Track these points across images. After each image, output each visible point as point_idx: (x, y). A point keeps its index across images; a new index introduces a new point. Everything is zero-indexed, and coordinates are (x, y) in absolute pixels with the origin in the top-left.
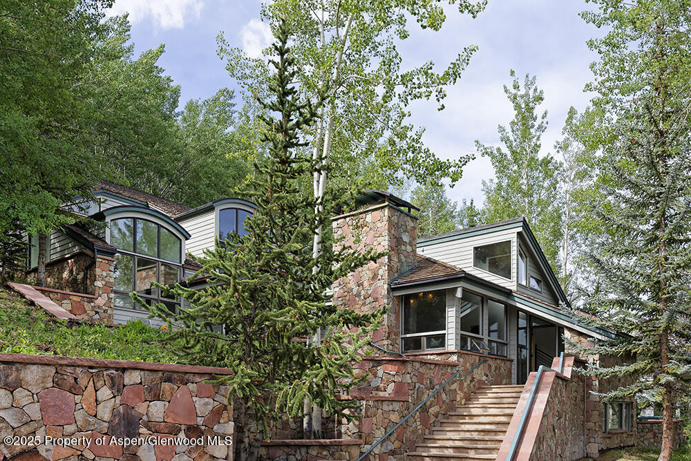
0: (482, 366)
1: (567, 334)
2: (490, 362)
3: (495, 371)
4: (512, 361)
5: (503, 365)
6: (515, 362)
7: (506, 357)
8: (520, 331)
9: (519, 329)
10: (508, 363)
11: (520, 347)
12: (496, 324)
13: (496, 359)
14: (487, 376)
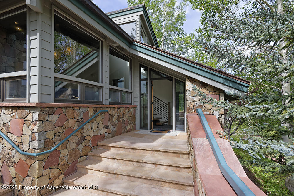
0: (99, 118)
1: (189, 85)
2: (111, 112)
3: (118, 119)
4: (135, 107)
5: (127, 112)
6: (138, 108)
7: (131, 104)
8: (142, 82)
9: (141, 80)
10: (132, 110)
11: (142, 96)
12: (124, 78)
13: (119, 108)
14: (107, 127)
